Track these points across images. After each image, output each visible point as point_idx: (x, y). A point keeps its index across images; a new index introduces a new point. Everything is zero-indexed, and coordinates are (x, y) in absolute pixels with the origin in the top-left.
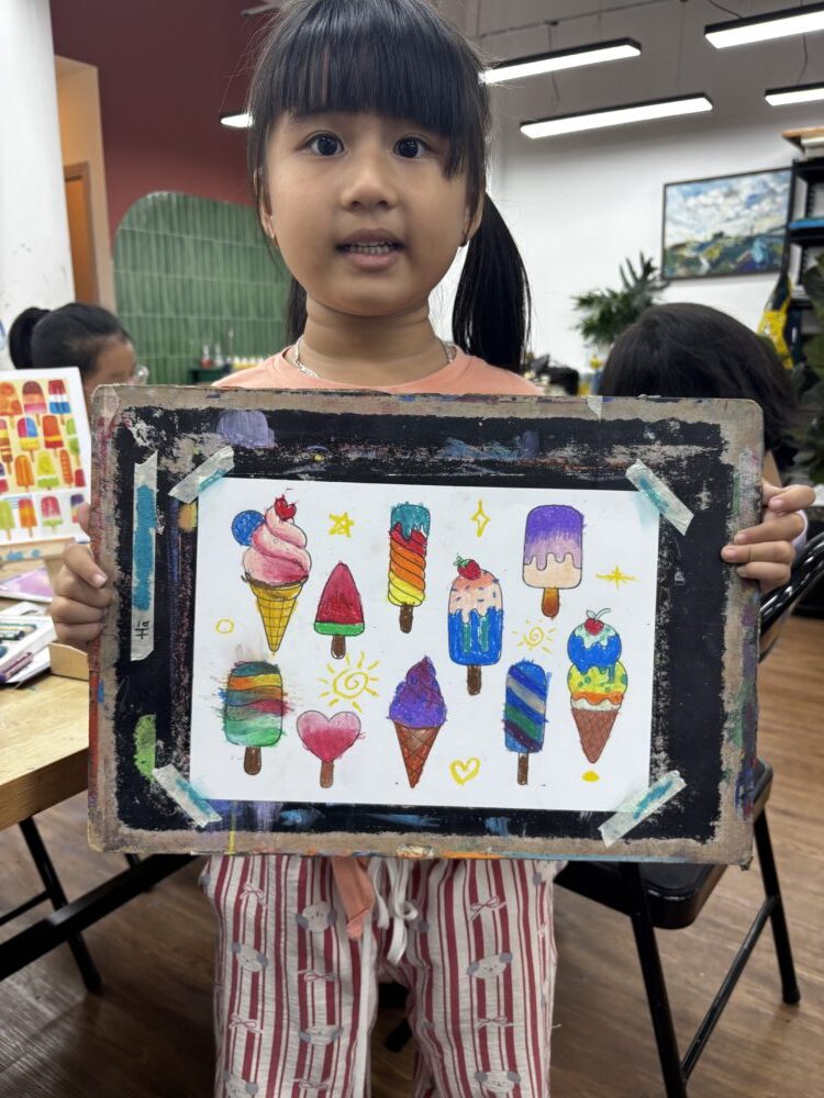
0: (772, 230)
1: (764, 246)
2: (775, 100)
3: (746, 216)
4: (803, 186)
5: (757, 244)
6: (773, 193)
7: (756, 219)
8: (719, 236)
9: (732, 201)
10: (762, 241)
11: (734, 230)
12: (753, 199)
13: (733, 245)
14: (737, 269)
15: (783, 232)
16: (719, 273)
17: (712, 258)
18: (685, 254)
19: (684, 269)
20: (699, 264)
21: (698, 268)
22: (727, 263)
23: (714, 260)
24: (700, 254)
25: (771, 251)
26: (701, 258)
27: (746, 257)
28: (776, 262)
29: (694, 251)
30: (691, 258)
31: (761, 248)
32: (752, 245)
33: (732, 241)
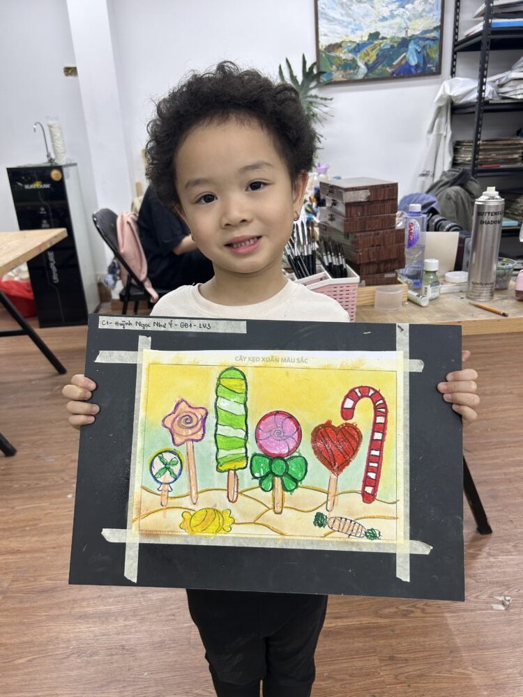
0: (426, 32)
5: (412, 46)
8: (375, 36)
10: (416, 43)
13: (389, 47)
14: (393, 73)
15: (435, 34)
16: (376, 76)
17: (369, 61)
18: (341, 55)
19: (342, 72)
20: (356, 67)
21: (356, 71)
22: (383, 66)
23: (371, 63)
24: (356, 56)
25: (425, 55)
26: (358, 60)
27: (402, 60)
28: (431, 66)
29: (350, 52)
30: (347, 60)
31: (416, 50)
32: (407, 47)
33: (388, 41)
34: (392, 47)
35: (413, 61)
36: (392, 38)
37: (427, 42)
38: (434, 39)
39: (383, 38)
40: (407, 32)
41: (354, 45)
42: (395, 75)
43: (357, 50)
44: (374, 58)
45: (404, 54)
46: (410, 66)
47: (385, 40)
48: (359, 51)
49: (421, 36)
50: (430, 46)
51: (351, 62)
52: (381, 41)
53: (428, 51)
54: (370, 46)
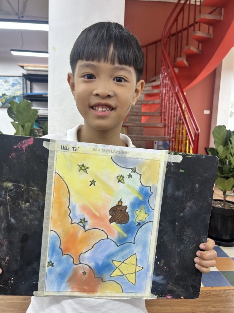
0: (21, 95)
1: (19, 100)
2: (14, 53)
3: (13, 90)
4: (29, 83)
5: (17, 99)
6: (20, 83)
7: (15, 91)
8: (4, 95)
9: (6, 84)
10: (18, 98)
11: (9, 94)
12: (14, 85)
16: (6, 107)
23: (3, 102)
32: (15, 99)
33: (9, 97)
34: (10, 98)
36: (10, 96)
39: (7, 96)
40: (15, 95)
49: (19, 96)
54: (3, 97)
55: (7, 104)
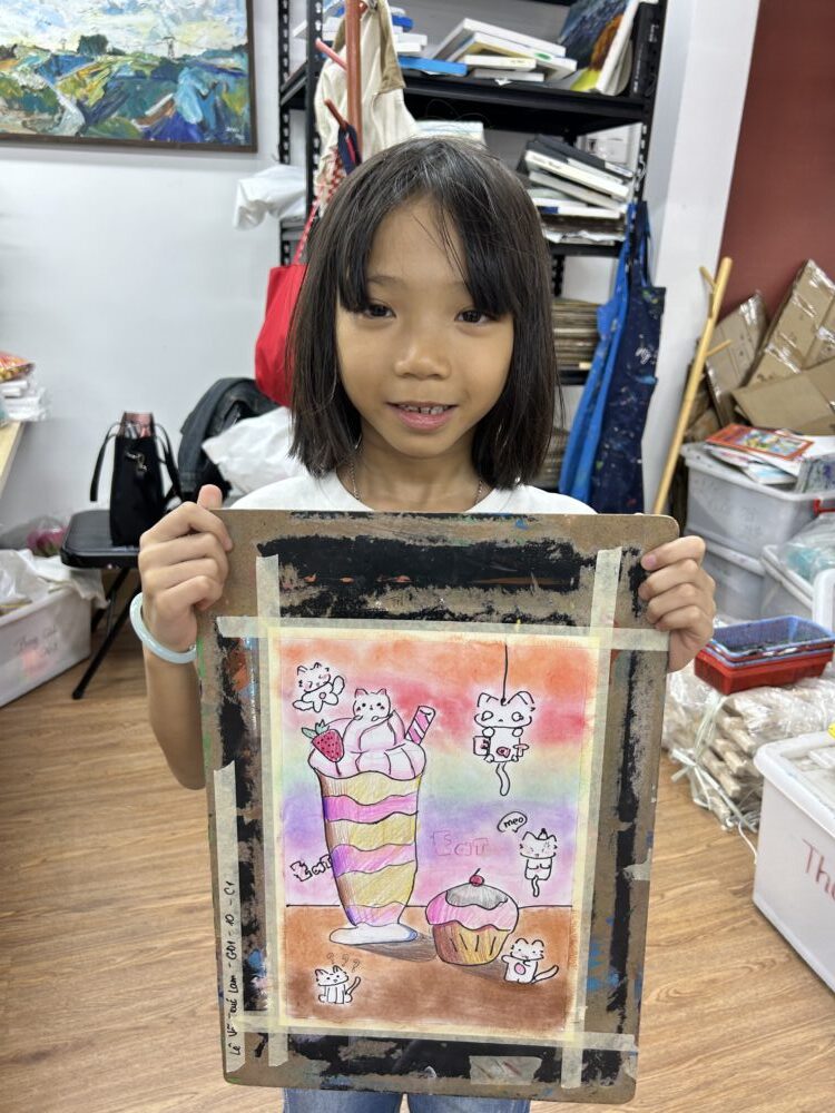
0: (215, 54)
1: (204, 92)
5: (185, 80)
8: (94, 44)
10: (194, 75)
13: (132, 74)
14: (148, 134)
15: (237, 62)
16: (107, 135)
17: (86, 98)
18: (15, 75)
19: (22, 114)
20: (56, 108)
21: (57, 116)
22: (124, 115)
23: (91, 102)
24: (53, 82)
25: (219, 105)
26: (58, 92)
27: (165, 107)
28: (234, 130)
29: (36, 71)
30: (31, 89)
31: (198, 92)
32: (176, 82)
33: (129, 61)
34: (139, 75)
35: (193, 115)
36: (138, 56)
37: (221, 77)
38: (235, 73)
39: (116, 52)
40: (171, 46)
41: (44, 58)
42: (152, 139)
43: (54, 69)
44: (98, 93)
45: (169, 96)
46: (187, 124)
47: (119, 57)
48: (59, 74)
49: (203, 60)
50: (228, 88)
51: (41, 95)
52: (110, 58)
53: (225, 96)
54: (85, 66)
55: (114, 116)
